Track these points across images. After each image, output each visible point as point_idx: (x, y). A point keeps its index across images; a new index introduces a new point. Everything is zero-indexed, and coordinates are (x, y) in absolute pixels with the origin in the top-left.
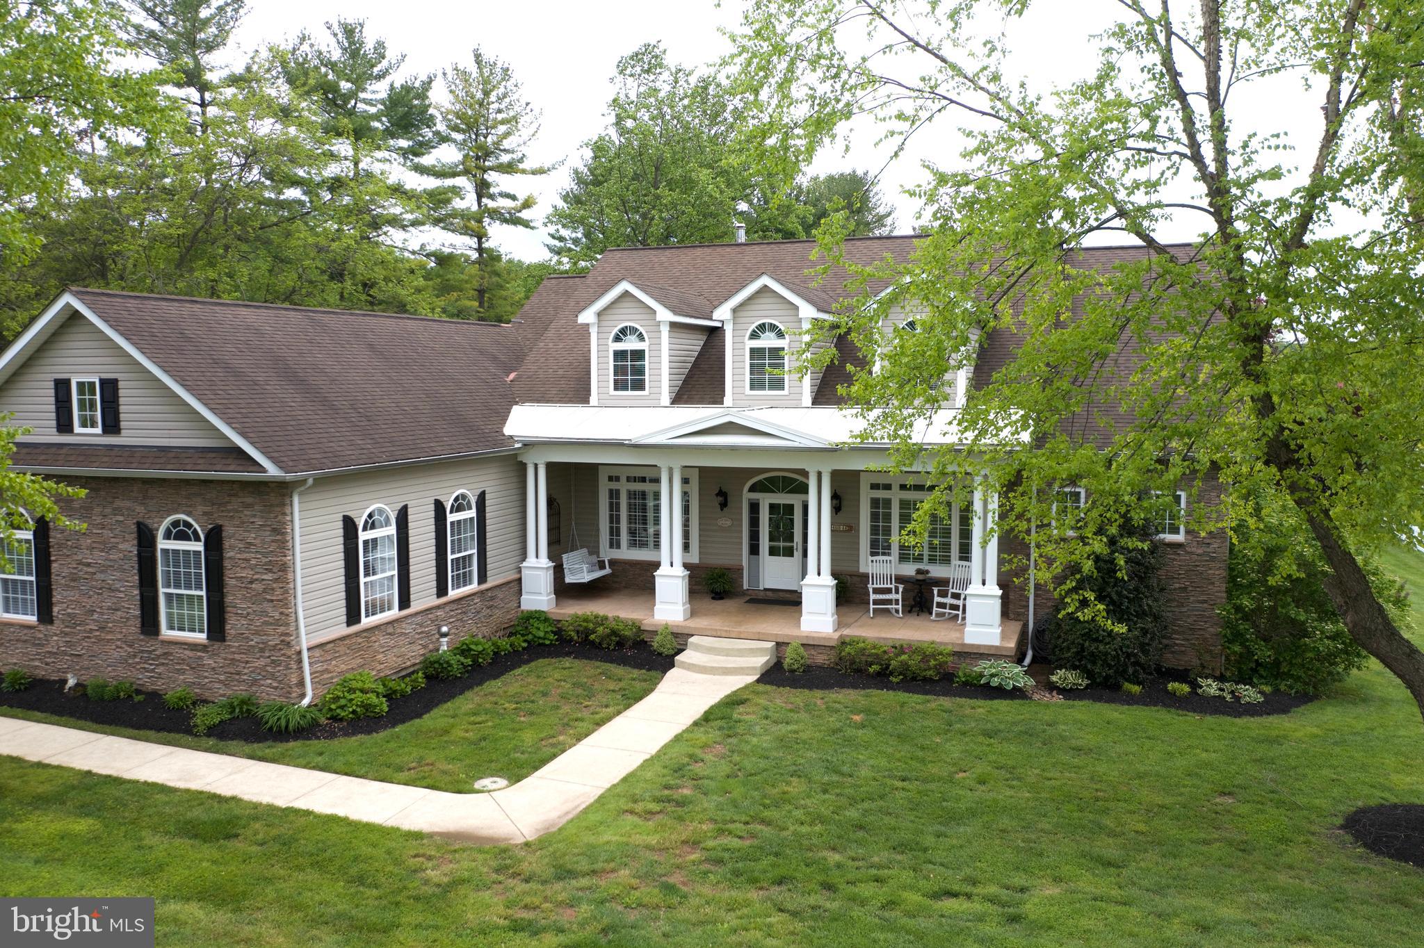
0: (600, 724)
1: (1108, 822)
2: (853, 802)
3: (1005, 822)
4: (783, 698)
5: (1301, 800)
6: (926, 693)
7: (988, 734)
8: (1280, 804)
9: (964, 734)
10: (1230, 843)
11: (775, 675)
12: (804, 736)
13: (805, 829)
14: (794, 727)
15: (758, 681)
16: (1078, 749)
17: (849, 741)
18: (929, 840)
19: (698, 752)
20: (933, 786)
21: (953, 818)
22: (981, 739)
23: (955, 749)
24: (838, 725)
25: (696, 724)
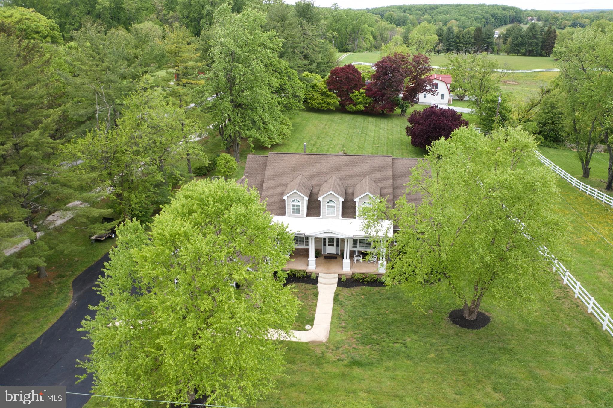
0: (316, 305)
1: (414, 322)
2: (372, 322)
3: (398, 324)
4: (346, 292)
5: (442, 310)
6: (373, 286)
7: (388, 299)
8: (439, 312)
9: (384, 299)
10: (433, 324)
11: (341, 283)
12: (356, 304)
13: (367, 331)
14: (352, 302)
15: (338, 286)
16: (404, 301)
17: (364, 305)
18: (388, 331)
19: (339, 312)
20: (383, 316)
21: (390, 324)
22: (387, 300)
23: (383, 304)
24: (360, 300)
25: (334, 304)
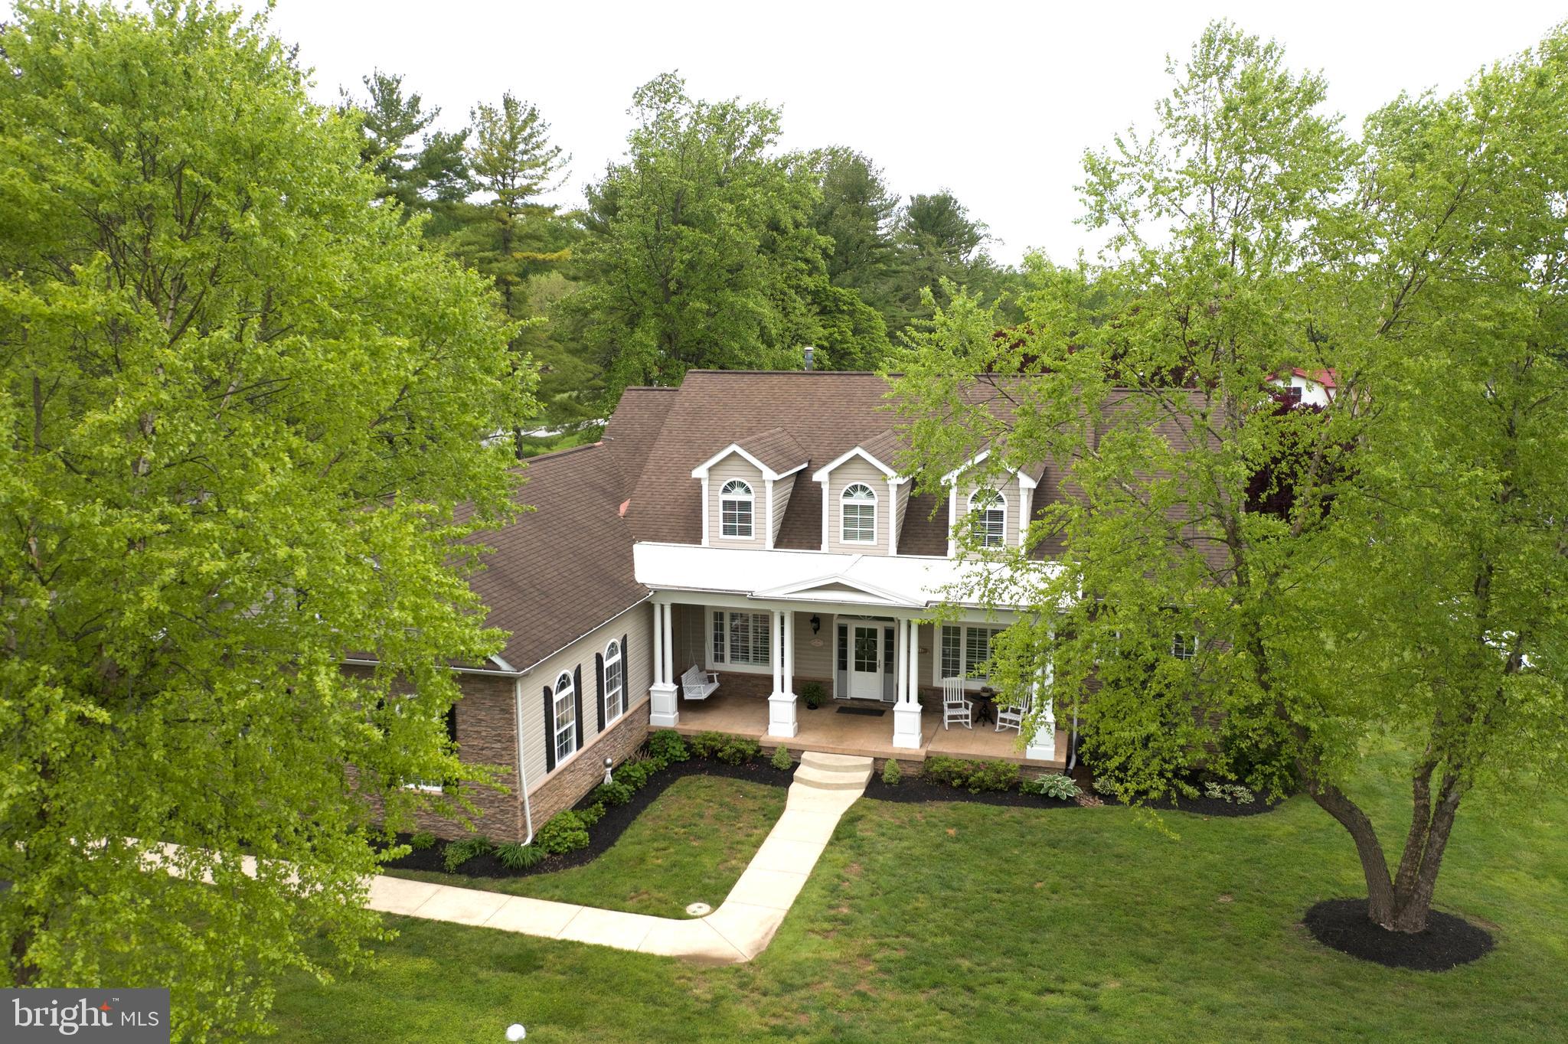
0: (757, 845)
1: (1147, 925)
2: (967, 913)
3: (1076, 928)
4: (891, 813)
5: (1277, 898)
6: (999, 803)
7: (1053, 845)
8: (1263, 902)
9: (1034, 845)
10: (1229, 938)
11: (877, 787)
12: (917, 852)
13: (939, 940)
14: (905, 844)
15: (865, 795)
16: (1118, 856)
17: (951, 856)
18: (1027, 947)
19: (841, 872)
20: (1019, 897)
21: (1039, 926)
22: (1047, 850)
23: (1030, 861)
24: (939, 840)
25: (830, 843)
